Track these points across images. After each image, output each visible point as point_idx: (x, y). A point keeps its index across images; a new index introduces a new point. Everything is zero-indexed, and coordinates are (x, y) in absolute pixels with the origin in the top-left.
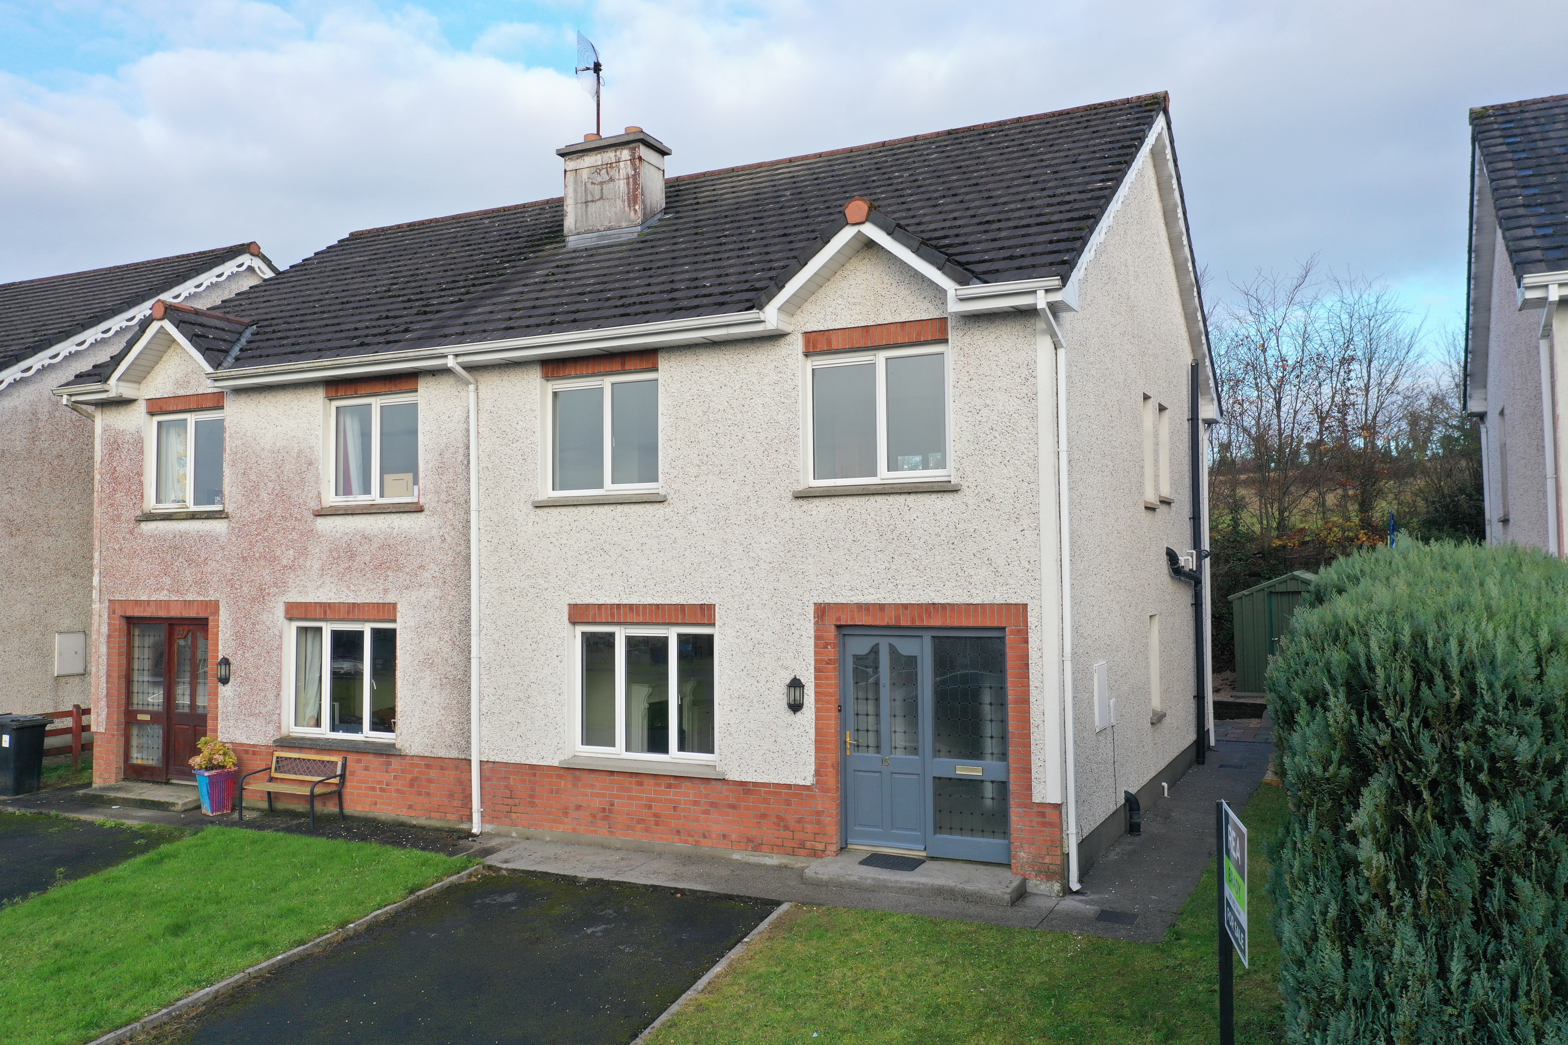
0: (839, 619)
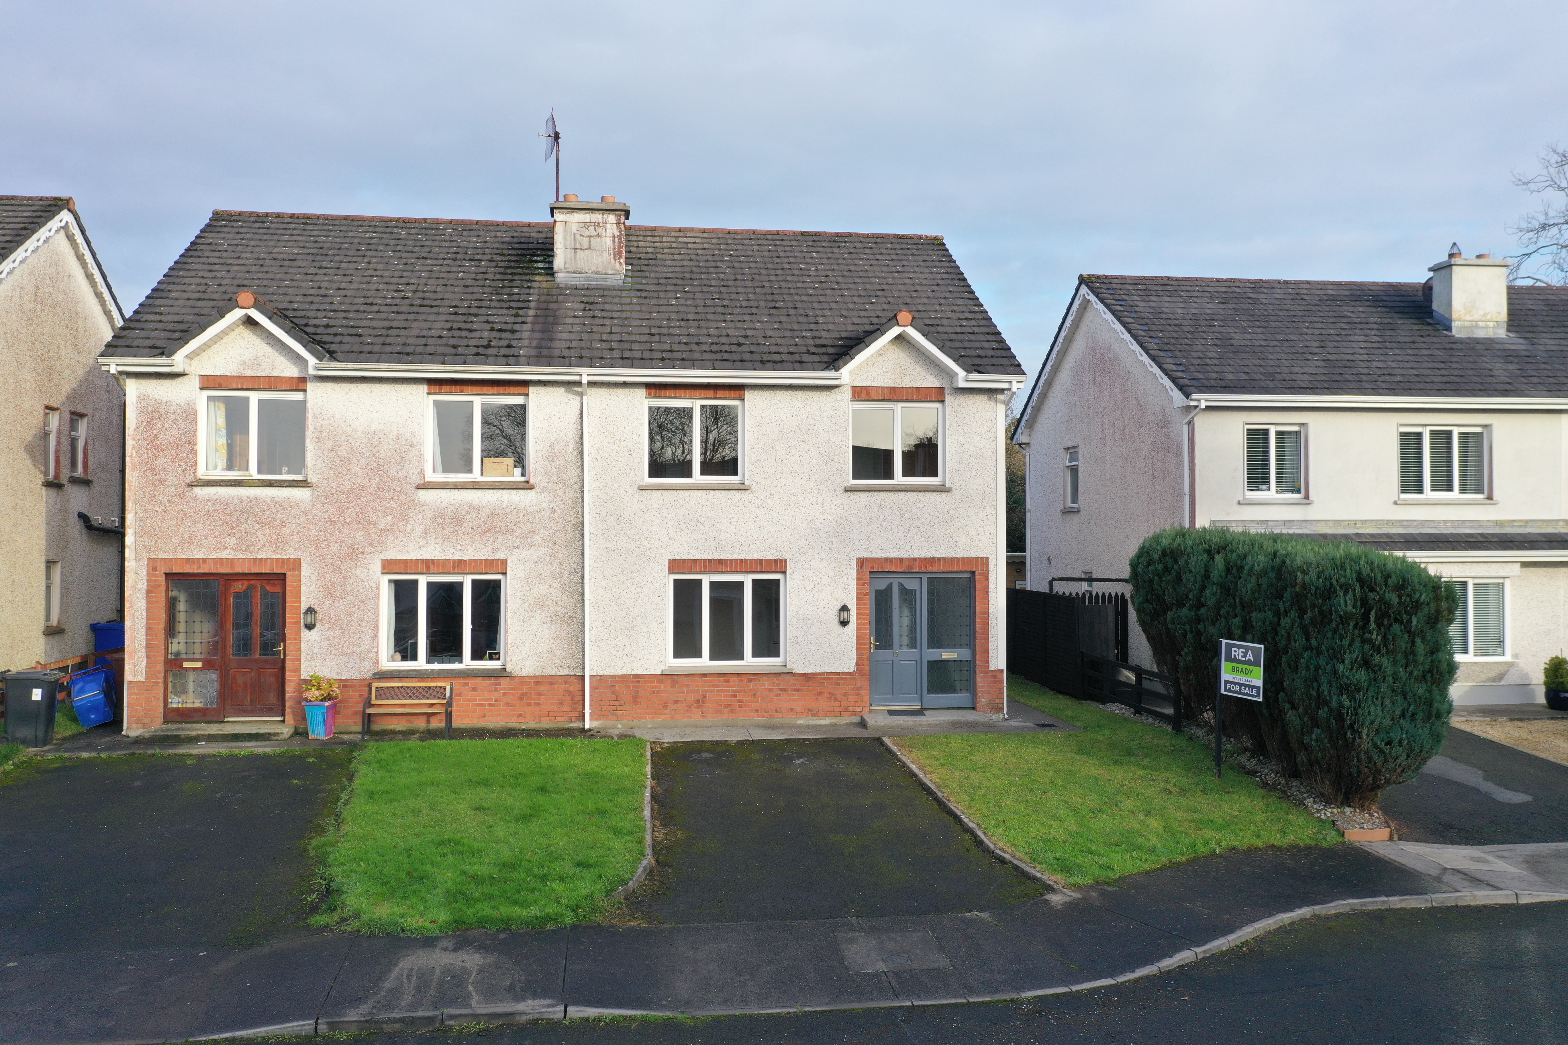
0: (873, 567)
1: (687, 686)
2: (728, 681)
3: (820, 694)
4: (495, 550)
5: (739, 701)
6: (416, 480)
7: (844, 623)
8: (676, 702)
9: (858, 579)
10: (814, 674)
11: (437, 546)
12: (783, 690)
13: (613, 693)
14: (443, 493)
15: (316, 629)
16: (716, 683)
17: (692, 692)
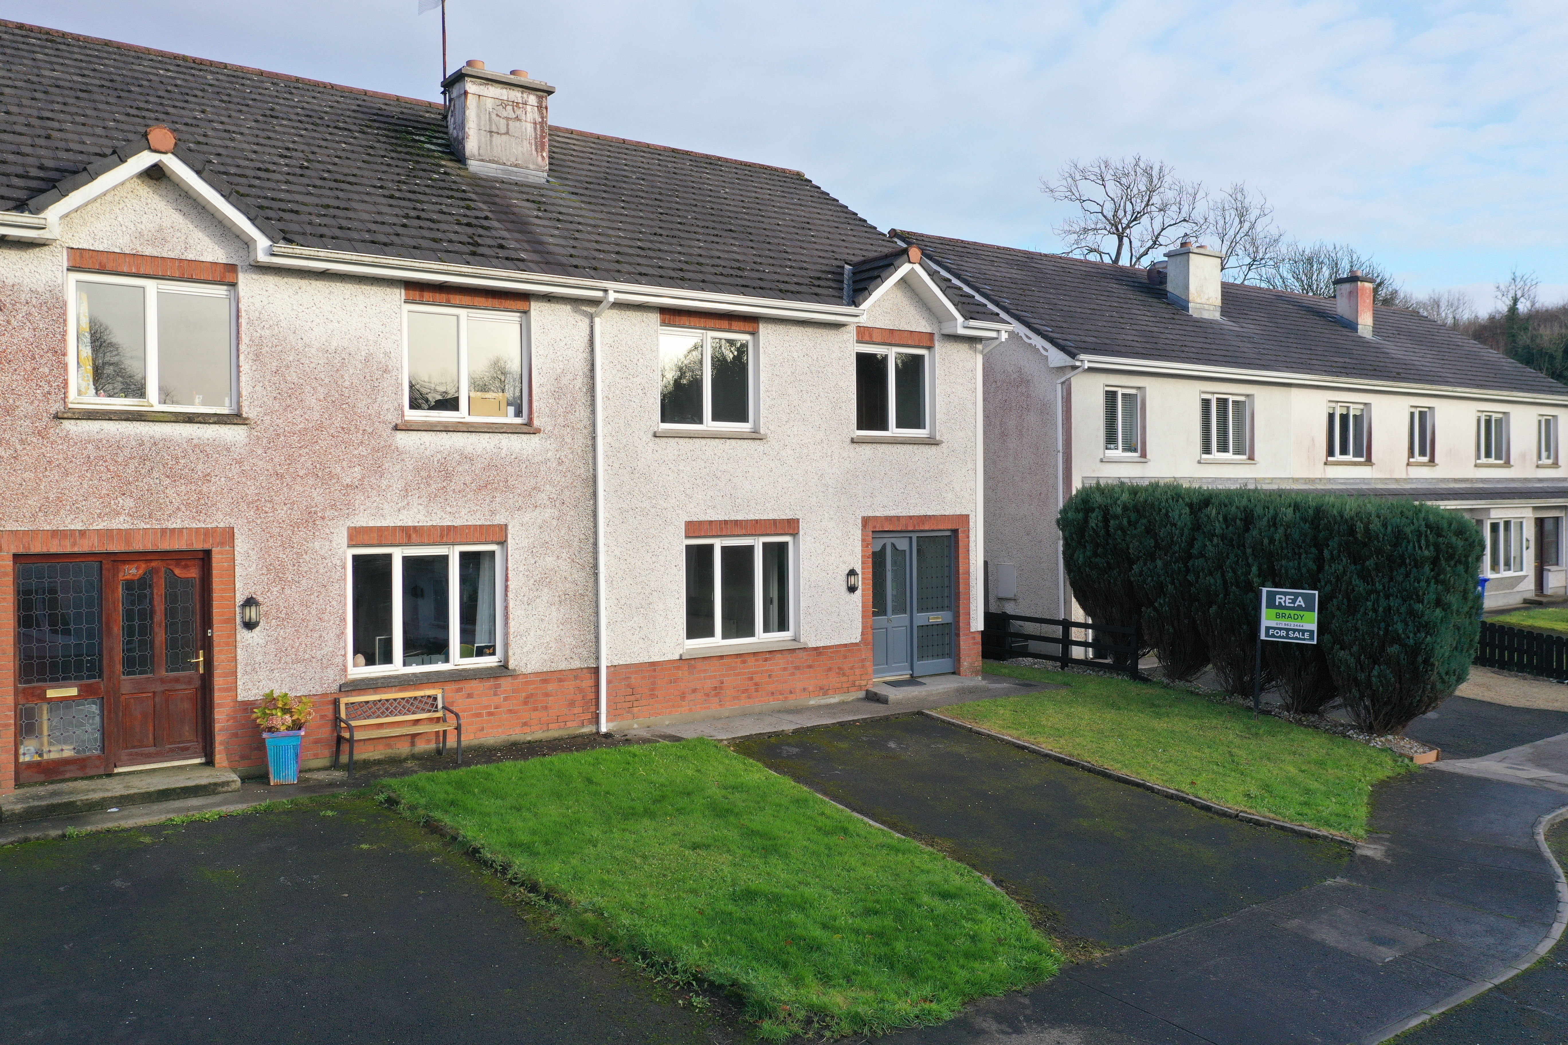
1: (705, 671)
2: (744, 662)
3: (830, 669)
4: (493, 513)
5: (756, 684)
6: (393, 418)
7: (852, 589)
8: (694, 691)
9: (863, 540)
10: (824, 647)
11: (421, 507)
12: (797, 668)
13: (629, 686)
14: (427, 437)
15: (258, 629)
16: (734, 665)
17: (710, 677)
